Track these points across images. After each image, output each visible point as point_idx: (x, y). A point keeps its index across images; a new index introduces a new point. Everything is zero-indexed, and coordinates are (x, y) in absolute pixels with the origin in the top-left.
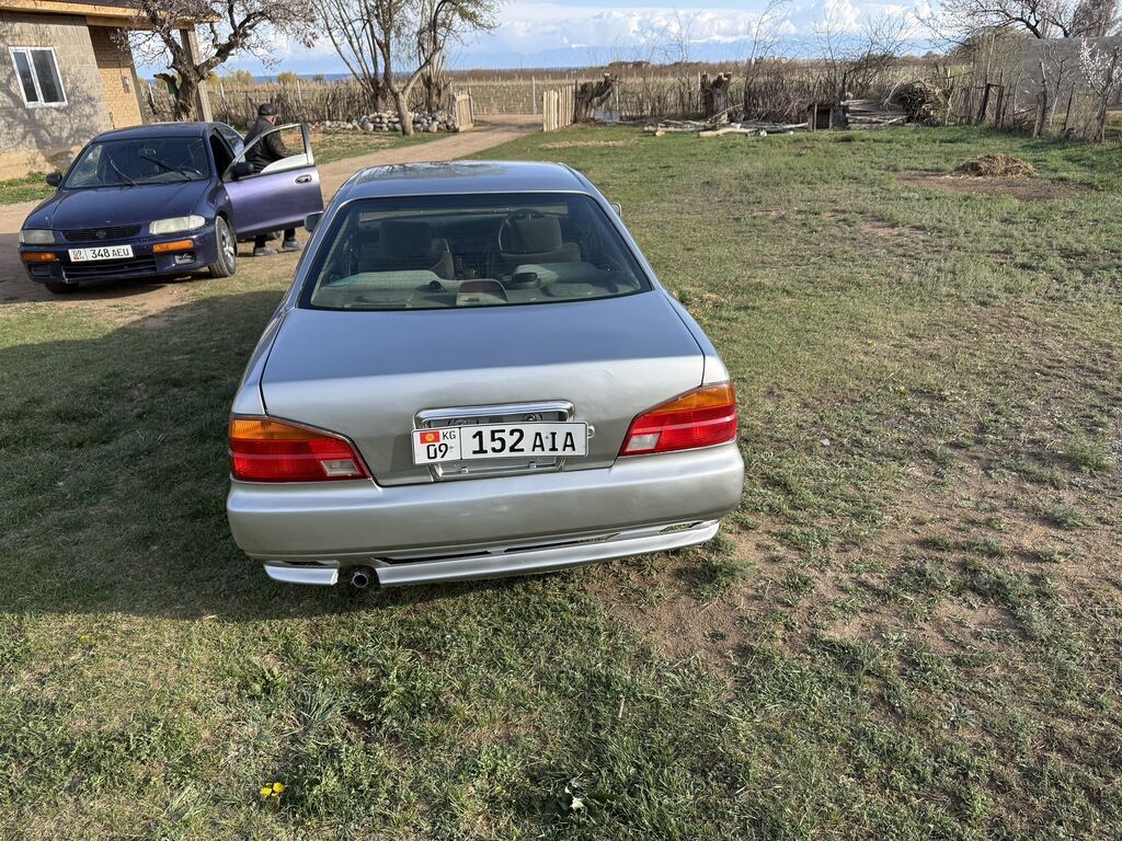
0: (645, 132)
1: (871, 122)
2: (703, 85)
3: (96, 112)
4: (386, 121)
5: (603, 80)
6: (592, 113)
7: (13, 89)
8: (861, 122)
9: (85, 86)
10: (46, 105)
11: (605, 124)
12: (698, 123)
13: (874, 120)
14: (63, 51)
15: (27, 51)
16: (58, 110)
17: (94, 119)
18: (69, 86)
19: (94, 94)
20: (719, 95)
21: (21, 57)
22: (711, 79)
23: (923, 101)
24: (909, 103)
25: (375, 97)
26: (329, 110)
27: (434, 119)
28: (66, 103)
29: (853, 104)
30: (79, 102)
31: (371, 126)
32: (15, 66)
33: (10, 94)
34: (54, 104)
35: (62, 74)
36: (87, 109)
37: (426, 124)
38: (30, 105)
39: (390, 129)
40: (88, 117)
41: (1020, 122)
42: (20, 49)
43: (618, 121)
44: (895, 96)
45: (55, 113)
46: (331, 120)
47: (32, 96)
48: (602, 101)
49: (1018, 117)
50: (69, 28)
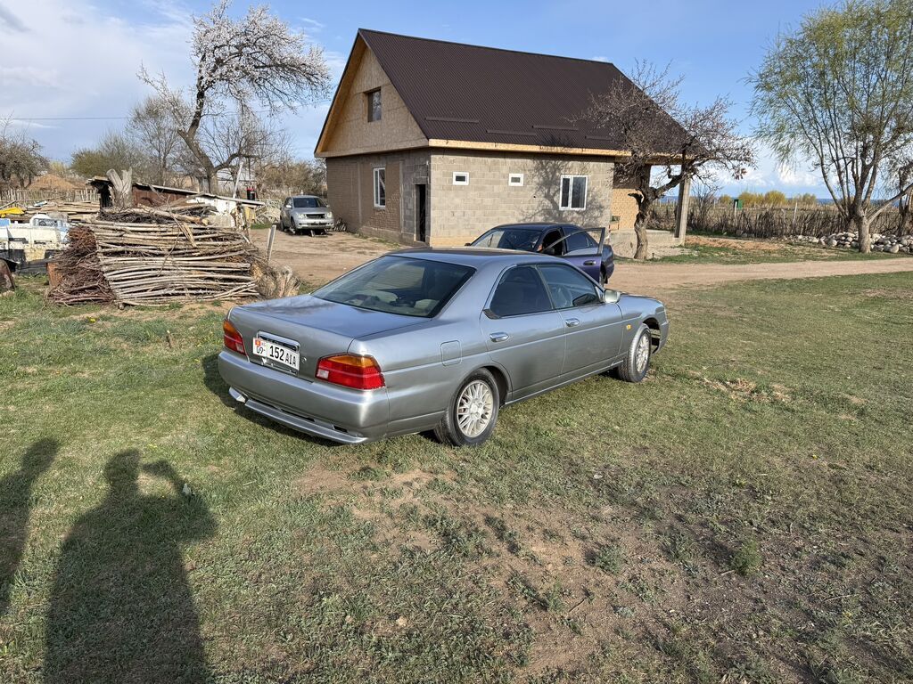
3: (602, 215)
4: (851, 239)
7: (555, 199)
9: (600, 199)
10: (571, 209)
14: (593, 178)
15: (571, 178)
16: (578, 212)
17: (599, 219)
18: (590, 199)
19: (604, 204)
21: (566, 181)
25: (848, 220)
26: (805, 227)
27: (899, 242)
28: (584, 209)
30: (593, 209)
31: (835, 242)
32: (561, 186)
33: (552, 202)
34: (577, 209)
35: (588, 191)
36: (597, 213)
37: (889, 246)
38: (561, 208)
39: (852, 247)
40: (596, 218)
42: (567, 177)
45: (575, 215)
46: (804, 234)
47: (565, 203)
50: (602, 164)
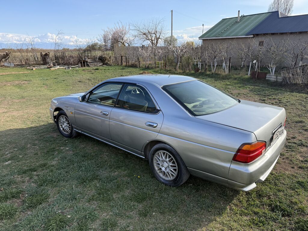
0: (27, 69)
1: (94, 65)
2: (41, 55)
5: (5, 53)
6: (3, 64)
8: (92, 65)
11: (9, 67)
12: (44, 66)
13: (95, 64)
20: (48, 58)
22: (44, 54)
23: (106, 60)
24: (102, 60)
29: (89, 60)
41: (133, 64)
43: (14, 66)
44: (99, 59)
48: (6, 60)
49: (133, 63)
